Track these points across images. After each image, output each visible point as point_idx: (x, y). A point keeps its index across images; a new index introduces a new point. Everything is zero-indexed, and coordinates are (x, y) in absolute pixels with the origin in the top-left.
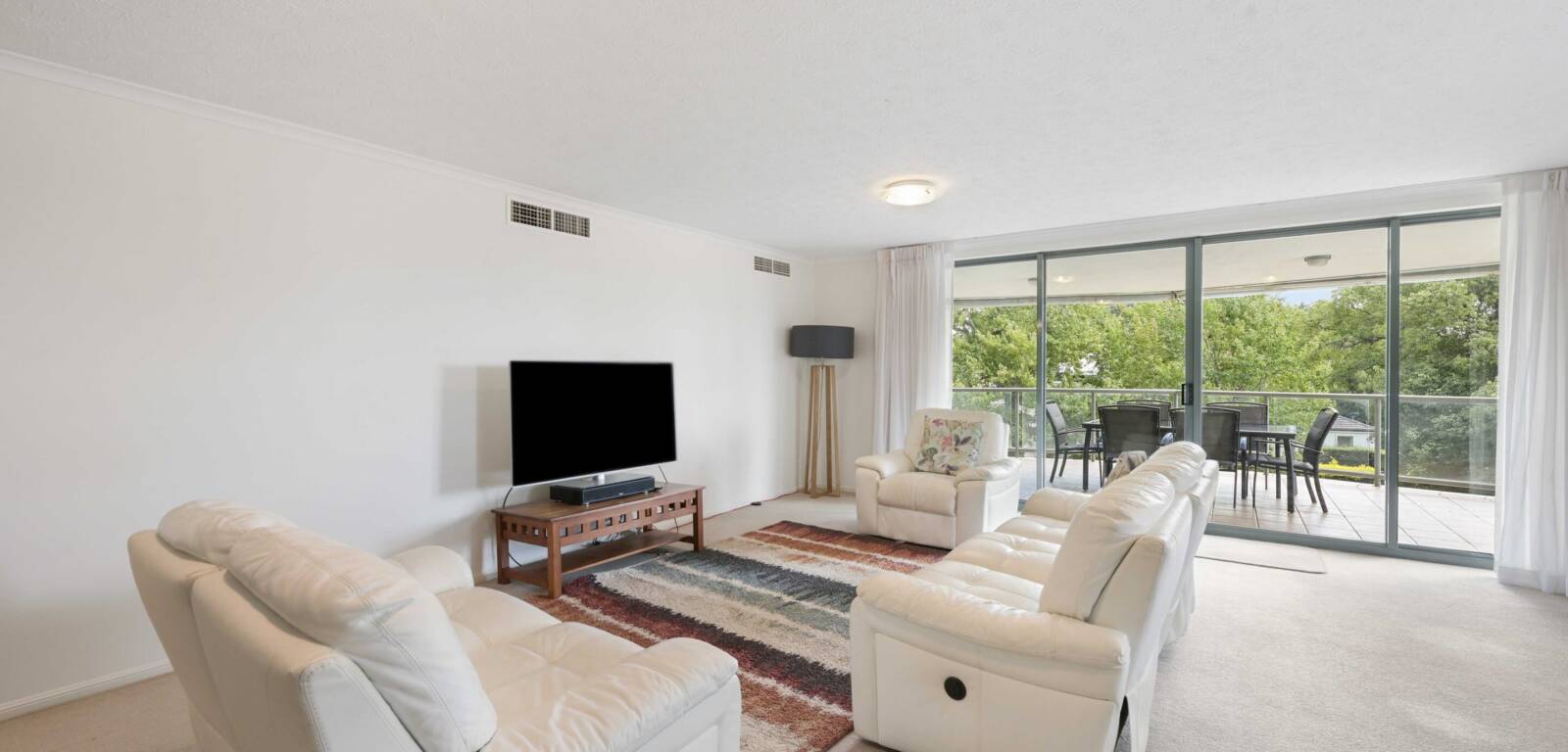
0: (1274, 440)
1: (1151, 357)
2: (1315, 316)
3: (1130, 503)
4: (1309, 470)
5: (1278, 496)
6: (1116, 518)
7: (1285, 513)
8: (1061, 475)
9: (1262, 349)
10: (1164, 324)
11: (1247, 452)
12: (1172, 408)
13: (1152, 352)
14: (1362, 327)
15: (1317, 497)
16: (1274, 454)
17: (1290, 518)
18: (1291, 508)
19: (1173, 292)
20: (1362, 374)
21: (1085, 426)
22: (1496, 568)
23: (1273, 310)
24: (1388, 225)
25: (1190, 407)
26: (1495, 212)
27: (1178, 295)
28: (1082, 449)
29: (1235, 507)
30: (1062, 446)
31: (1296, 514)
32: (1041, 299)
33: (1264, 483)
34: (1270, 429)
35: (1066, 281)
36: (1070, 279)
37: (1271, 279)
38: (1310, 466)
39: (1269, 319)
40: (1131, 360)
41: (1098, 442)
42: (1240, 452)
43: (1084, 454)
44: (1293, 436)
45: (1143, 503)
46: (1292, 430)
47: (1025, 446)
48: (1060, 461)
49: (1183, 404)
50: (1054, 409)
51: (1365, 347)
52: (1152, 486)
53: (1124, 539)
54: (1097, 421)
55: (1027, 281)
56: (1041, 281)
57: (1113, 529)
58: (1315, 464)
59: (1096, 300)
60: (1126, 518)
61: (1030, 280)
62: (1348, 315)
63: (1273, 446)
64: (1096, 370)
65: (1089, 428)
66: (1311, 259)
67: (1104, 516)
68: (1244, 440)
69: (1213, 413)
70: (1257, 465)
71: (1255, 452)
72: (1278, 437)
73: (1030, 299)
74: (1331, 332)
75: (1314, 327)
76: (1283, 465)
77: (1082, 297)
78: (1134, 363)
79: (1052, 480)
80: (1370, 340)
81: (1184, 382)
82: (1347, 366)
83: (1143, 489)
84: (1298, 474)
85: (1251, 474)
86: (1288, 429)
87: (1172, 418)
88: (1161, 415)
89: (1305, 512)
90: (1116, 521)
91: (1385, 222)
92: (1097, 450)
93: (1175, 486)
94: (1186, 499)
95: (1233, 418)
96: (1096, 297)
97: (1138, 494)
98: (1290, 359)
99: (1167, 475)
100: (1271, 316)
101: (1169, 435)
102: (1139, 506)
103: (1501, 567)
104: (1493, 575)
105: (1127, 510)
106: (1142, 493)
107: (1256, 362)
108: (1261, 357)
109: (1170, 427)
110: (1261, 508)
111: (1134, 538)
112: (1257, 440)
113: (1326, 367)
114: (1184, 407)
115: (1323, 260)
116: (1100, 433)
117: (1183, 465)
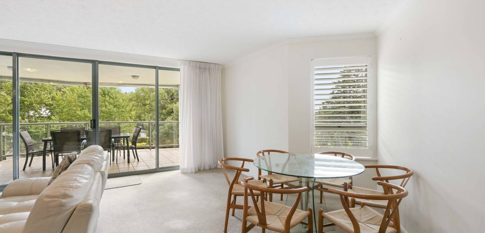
0: (123, 139)
1: (75, 108)
2: (131, 97)
3: (71, 187)
4: (134, 148)
5: (124, 158)
6: (63, 198)
7: (127, 164)
8: (30, 165)
9: (115, 106)
10: (80, 96)
11: (114, 144)
12: (86, 130)
13: (75, 106)
14: (143, 101)
15: (136, 156)
16: (123, 144)
17: (129, 165)
18: (129, 162)
19: (85, 83)
20: (143, 115)
21: (43, 141)
22: (180, 169)
23: (118, 93)
24: (156, 69)
25: (94, 129)
26: (178, 70)
27: (87, 84)
28: (42, 152)
29: (110, 165)
30: (31, 151)
31: (130, 163)
32: (15, 77)
33: (120, 154)
34: (122, 135)
35: (32, 71)
36: (34, 70)
37: (121, 82)
38: (134, 146)
39: (117, 96)
40: (65, 110)
41: (51, 147)
42: (112, 144)
43: (44, 153)
44: (129, 137)
45: (80, 185)
46: (128, 134)
47: (7, 154)
48: (29, 159)
49: (91, 128)
50: (25, 134)
51: (143, 108)
52: (83, 173)
53: (69, 209)
54: (50, 138)
55: (7, 67)
56: (15, 69)
57: (62, 205)
58: (135, 145)
59: (49, 82)
60: (70, 197)
61: (8, 67)
62: (139, 97)
63: (122, 141)
64: (49, 114)
65: (46, 142)
66: (134, 77)
67: (56, 199)
68: (113, 140)
69: (103, 130)
70: (117, 148)
71: (117, 144)
72: (124, 137)
73: (9, 77)
74: (135, 102)
75: (131, 100)
76: (126, 147)
77: (42, 80)
78: (67, 111)
79: (24, 169)
80: (145, 105)
81: (92, 119)
82: (139, 113)
83: (78, 176)
84: (130, 149)
85: (116, 151)
86: (127, 134)
87: (86, 134)
88: (81, 133)
89: (133, 162)
90: (64, 201)
91: (155, 67)
92: (51, 151)
93: (94, 169)
94: (99, 174)
95: (109, 132)
96: (49, 81)
97: (76, 180)
98: (123, 110)
99: (89, 164)
100: (118, 95)
101: (85, 141)
102: (77, 187)
103: (181, 169)
104: (179, 171)
105: (70, 192)
106: (78, 178)
107: (113, 110)
108: (115, 109)
109: (85, 137)
110: (119, 164)
111: (74, 207)
112: (118, 139)
113: (133, 113)
114: (92, 129)
115: (137, 77)
116: (52, 143)
117: (96, 157)
